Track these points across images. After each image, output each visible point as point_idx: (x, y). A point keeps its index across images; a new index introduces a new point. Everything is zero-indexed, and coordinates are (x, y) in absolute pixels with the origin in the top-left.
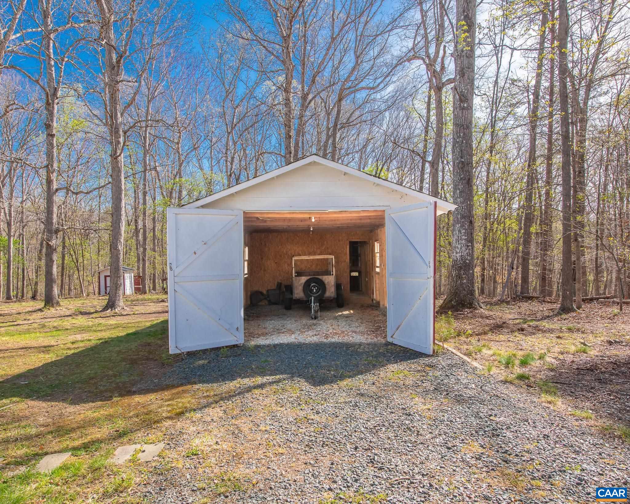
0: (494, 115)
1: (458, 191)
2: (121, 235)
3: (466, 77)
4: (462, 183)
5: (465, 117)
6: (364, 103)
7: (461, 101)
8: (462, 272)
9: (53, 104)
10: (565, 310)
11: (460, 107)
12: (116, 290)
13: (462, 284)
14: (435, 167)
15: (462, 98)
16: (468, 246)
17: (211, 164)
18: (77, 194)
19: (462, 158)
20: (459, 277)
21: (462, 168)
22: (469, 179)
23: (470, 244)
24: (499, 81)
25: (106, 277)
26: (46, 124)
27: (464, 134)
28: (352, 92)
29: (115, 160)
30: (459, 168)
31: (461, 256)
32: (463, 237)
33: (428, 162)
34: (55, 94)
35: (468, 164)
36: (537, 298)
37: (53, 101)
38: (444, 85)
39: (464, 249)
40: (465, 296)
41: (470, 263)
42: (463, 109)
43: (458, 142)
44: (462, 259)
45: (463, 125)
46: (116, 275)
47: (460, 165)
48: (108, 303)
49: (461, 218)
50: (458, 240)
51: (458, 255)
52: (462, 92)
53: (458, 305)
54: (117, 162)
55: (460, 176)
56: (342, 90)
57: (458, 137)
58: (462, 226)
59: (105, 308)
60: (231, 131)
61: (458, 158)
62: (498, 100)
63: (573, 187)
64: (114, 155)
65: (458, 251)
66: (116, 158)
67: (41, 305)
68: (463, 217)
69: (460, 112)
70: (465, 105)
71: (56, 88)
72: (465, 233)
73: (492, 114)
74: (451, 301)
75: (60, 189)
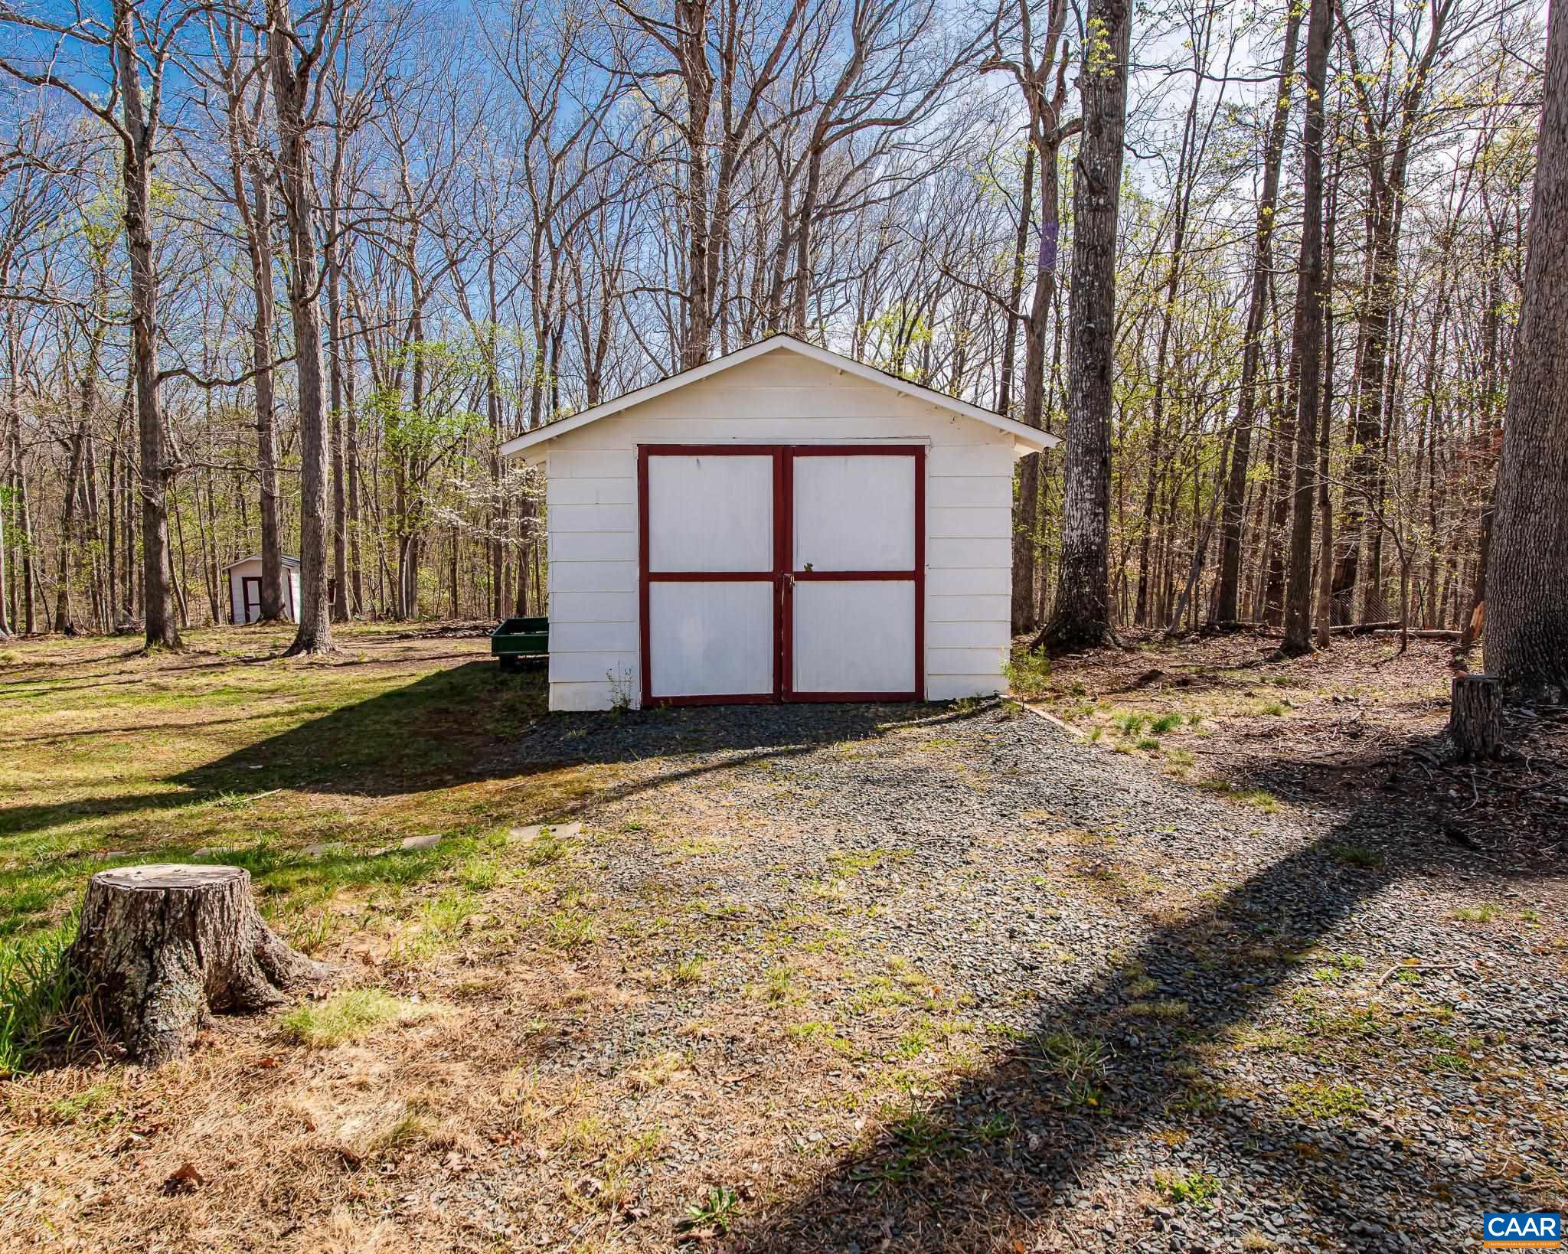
0: (1183, 195)
1: (1080, 395)
2: (321, 483)
3: (1105, 136)
4: (1088, 377)
5: (1099, 228)
6: (874, 155)
7: (1092, 190)
8: (1082, 570)
9: (142, 168)
10: (1294, 648)
11: (1090, 204)
12: (316, 609)
13: (1080, 596)
14: (1037, 331)
15: (1095, 184)
16: (1096, 515)
17: (492, 300)
18: (208, 386)
19: (1089, 320)
20: (1075, 579)
21: (1089, 343)
22: (1104, 368)
23: (1101, 510)
24: (1199, 111)
25: (245, 580)
26: (126, 218)
27: (1097, 267)
28: (845, 132)
29: (301, 310)
30: (1083, 344)
31: (1082, 535)
32: (1087, 496)
33: (1022, 318)
34: (144, 144)
35: (1102, 335)
36: (1249, 628)
37: (142, 162)
38: (1061, 134)
39: (1087, 520)
40: (1086, 621)
41: (1099, 550)
42: (1096, 209)
43: (1083, 285)
44: (1082, 543)
45: (1095, 247)
46: (314, 574)
47: (1085, 337)
48: (299, 637)
49: (1084, 454)
50: (1074, 503)
51: (1074, 534)
52: (1095, 169)
53: (1070, 640)
54: (307, 314)
55: (1084, 360)
56: (823, 126)
57: (1085, 273)
58: (1085, 471)
59: (293, 650)
60: (546, 221)
61: (1081, 321)
62: (1195, 160)
63: (1325, 386)
64: (300, 296)
65: (1075, 524)
66: (305, 305)
67: (141, 641)
68: (1088, 451)
69: (1090, 216)
70: (1101, 201)
71: (146, 129)
72: (1091, 486)
73: (1179, 193)
74: (1058, 630)
75: (169, 374)
